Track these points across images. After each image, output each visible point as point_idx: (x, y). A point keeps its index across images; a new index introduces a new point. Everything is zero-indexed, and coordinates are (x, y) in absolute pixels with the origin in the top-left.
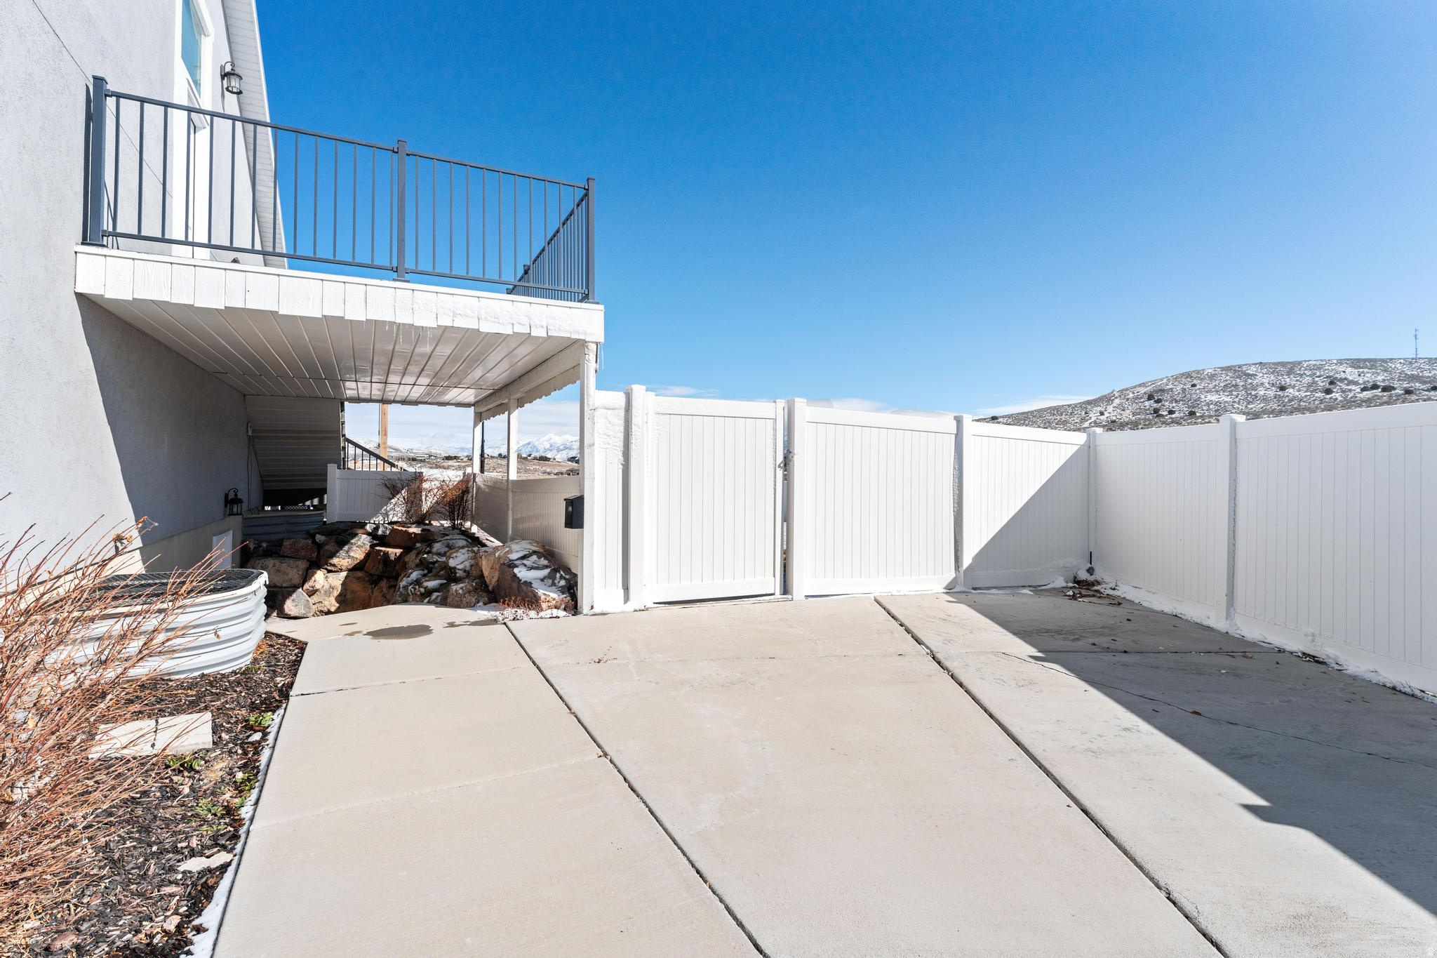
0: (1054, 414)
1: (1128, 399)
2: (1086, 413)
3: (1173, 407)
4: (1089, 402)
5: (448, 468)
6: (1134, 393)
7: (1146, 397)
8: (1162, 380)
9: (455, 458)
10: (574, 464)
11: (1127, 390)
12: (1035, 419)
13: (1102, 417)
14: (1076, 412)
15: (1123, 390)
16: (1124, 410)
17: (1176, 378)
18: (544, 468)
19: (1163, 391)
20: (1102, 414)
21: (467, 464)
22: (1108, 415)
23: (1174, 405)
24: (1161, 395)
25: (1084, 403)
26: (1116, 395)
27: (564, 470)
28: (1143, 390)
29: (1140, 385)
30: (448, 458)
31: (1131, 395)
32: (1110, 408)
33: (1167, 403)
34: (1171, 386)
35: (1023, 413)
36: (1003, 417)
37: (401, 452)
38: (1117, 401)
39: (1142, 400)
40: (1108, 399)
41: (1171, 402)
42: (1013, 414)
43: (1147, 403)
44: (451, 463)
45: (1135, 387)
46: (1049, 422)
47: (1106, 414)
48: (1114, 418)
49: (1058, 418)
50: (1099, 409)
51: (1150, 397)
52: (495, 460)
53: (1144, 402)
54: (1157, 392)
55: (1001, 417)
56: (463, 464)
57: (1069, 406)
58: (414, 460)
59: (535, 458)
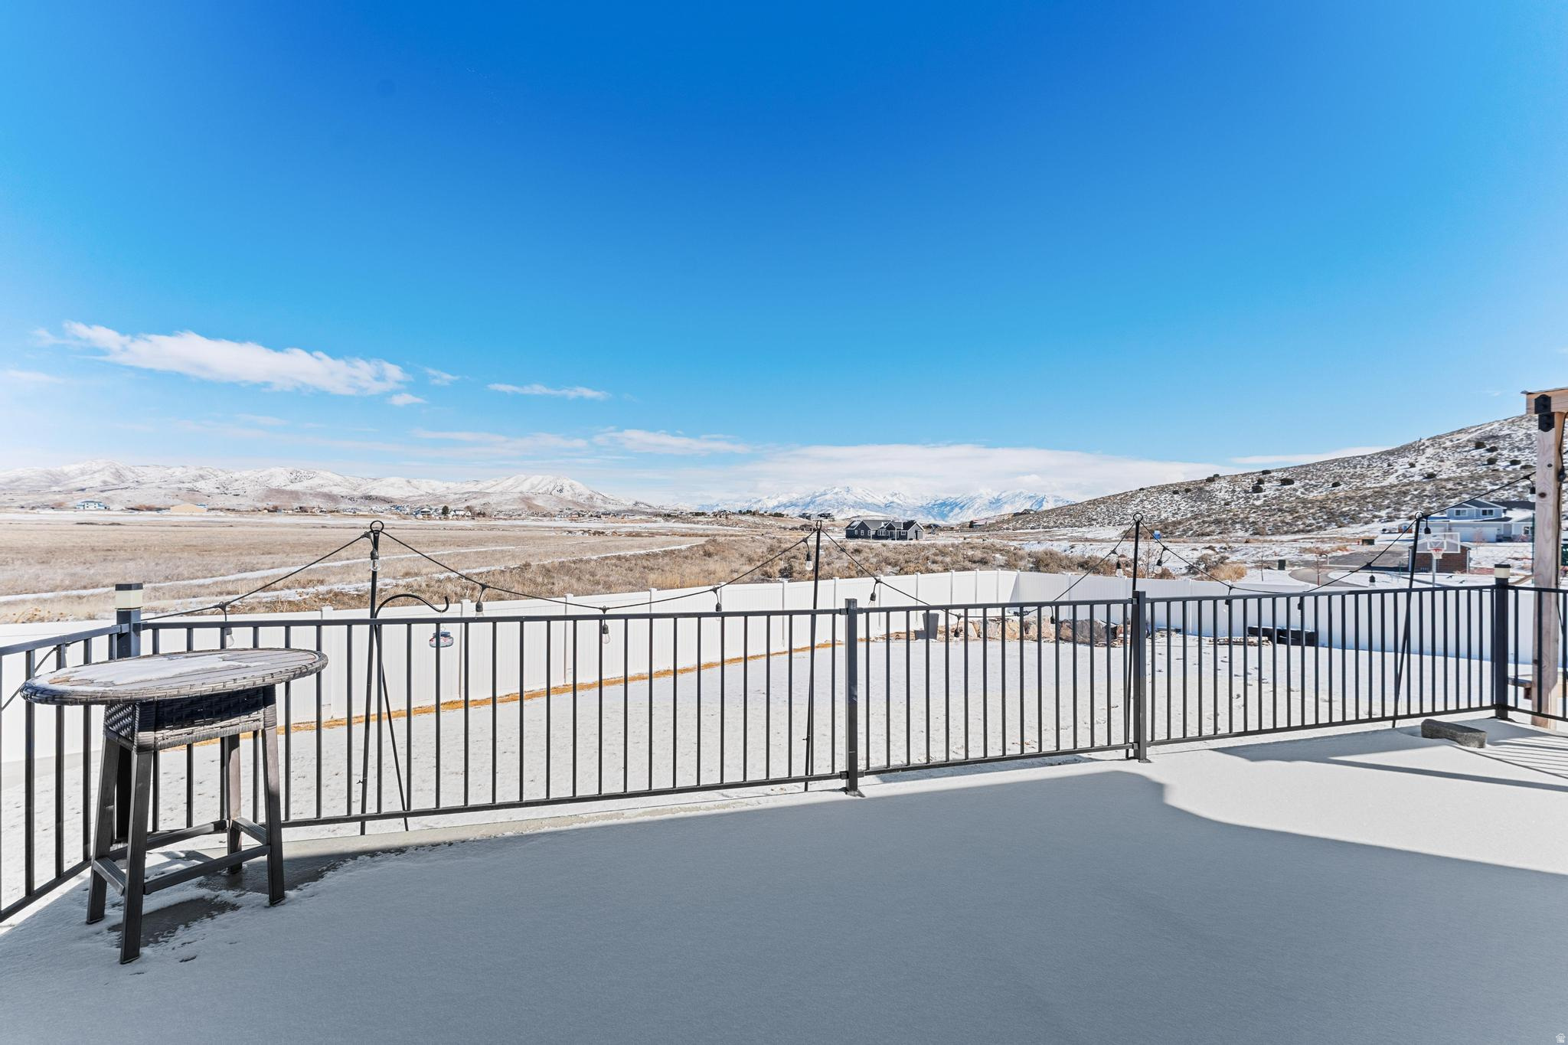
0: (1345, 468)
1: (1445, 449)
2: (1389, 465)
3: (1516, 457)
4: (1391, 453)
5: (698, 523)
6: (1452, 441)
7: (1472, 445)
8: (1490, 424)
9: (703, 514)
10: (805, 520)
11: (1440, 437)
12: (1319, 473)
13: (1412, 470)
14: (1374, 465)
15: (1433, 439)
16: (1442, 461)
17: (1513, 422)
18: (779, 524)
19: (1495, 437)
20: (1412, 465)
21: (713, 519)
22: (1422, 467)
23: (1516, 453)
24: (1495, 443)
25: (1382, 453)
26: (1427, 444)
27: (798, 525)
28: (1465, 437)
29: (1459, 432)
30: (697, 514)
31: (1448, 444)
32: (1422, 459)
33: (1504, 452)
34: (1508, 432)
35: (1302, 466)
36: (1276, 471)
37: (654, 508)
38: (1430, 452)
39: (1467, 449)
40: (1417, 448)
41: (1512, 450)
42: (1289, 468)
43: (1475, 453)
44: (700, 518)
45: (1452, 434)
46: (1340, 477)
47: (1418, 467)
48: (1431, 471)
49: (1352, 471)
50: (1406, 460)
51: (1479, 445)
52: (736, 516)
53: (1469, 451)
54: (1488, 438)
55: (1273, 471)
56: (710, 520)
57: (1363, 457)
58: (669, 515)
59: (770, 515)
